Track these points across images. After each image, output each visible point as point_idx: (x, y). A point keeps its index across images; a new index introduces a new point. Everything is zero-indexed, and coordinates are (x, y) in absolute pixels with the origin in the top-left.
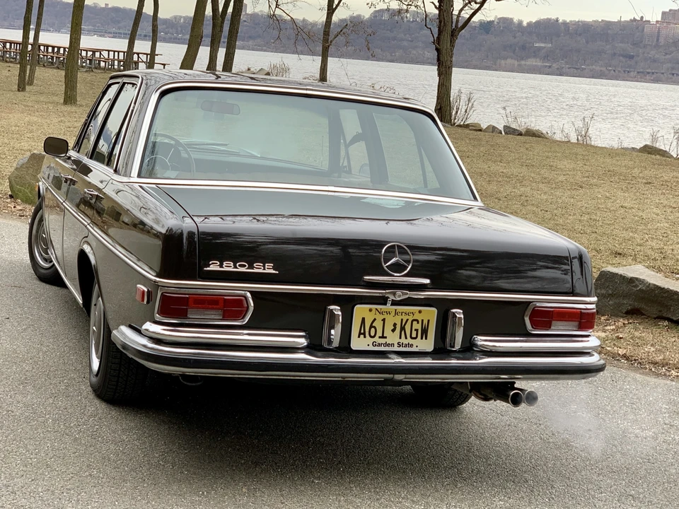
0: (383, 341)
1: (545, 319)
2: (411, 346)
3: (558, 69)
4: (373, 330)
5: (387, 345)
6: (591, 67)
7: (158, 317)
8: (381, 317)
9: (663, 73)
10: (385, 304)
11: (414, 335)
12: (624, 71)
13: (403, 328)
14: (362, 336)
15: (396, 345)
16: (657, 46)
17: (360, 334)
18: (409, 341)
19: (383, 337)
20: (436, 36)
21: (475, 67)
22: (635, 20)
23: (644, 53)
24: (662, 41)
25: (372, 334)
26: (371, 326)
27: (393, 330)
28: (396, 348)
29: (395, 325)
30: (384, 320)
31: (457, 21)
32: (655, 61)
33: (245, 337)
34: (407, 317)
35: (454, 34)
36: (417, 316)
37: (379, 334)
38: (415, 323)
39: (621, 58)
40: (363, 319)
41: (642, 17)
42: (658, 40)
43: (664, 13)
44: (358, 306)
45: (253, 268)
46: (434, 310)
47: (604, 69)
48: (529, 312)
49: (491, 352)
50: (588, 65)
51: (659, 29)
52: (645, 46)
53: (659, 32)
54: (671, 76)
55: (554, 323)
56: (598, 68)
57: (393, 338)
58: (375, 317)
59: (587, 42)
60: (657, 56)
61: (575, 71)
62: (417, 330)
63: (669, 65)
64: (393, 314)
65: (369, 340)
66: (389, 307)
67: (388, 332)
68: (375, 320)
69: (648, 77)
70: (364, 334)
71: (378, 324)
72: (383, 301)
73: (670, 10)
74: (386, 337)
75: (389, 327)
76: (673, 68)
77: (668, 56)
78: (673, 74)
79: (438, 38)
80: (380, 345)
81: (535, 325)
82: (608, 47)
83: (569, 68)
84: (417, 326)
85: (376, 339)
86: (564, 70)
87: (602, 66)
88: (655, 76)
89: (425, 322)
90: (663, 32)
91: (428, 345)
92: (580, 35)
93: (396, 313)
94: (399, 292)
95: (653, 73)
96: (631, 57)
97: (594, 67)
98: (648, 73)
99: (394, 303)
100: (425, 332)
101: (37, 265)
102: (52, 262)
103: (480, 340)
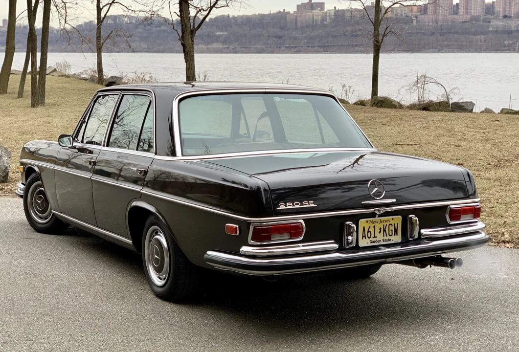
0: (375, 239)
1: (456, 214)
2: (390, 240)
3: (233, 49)
4: (369, 233)
5: (377, 241)
6: (255, 46)
7: (252, 242)
8: (373, 225)
9: (302, 47)
10: (375, 217)
11: (391, 234)
12: (277, 47)
13: (384, 230)
14: (364, 238)
15: (382, 241)
16: (296, 29)
17: (363, 237)
18: (389, 237)
19: (375, 237)
20: (181, 35)
22: (280, 12)
23: (288, 34)
24: (299, 24)
25: (369, 236)
26: (368, 231)
27: (380, 232)
28: (382, 243)
29: (380, 229)
30: (374, 227)
31: (194, 24)
32: (296, 39)
33: (301, 248)
34: (386, 223)
35: (193, 33)
36: (392, 222)
37: (373, 235)
38: (390, 226)
39: (274, 38)
40: (364, 227)
41: (284, 10)
42: (296, 25)
43: (298, 6)
44: (361, 220)
45: (303, 205)
46: (400, 217)
47: (263, 47)
48: (448, 211)
49: (432, 238)
50: (253, 45)
51: (296, 17)
52: (288, 29)
53: (296, 19)
54: (307, 48)
55: (461, 216)
56: (259, 46)
57: (380, 237)
58: (370, 225)
59: (250, 30)
60: (297, 35)
61: (245, 49)
62: (392, 230)
63: (305, 41)
64: (379, 222)
65: (368, 240)
66: (377, 219)
67: (377, 234)
68: (370, 227)
69: (293, 50)
70: (365, 237)
71: (372, 230)
72: (373, 215)
73: (302, 4)
74: (376, 237)
75: (377, 230)
76: (308, 43)
77: (304, 35)
78: (309, 47)
79: (182, 36)
80: (373, 242)
81: (452, 219)
82: (264, 31)
83: (241, 48)
84: (392, 228)
85: (372, 239)
86: (237, 49)
87: (262, 45)
88: (297, 48)
89: (396, 225)
90: (299, 19)
91: (398, 238)
92: (245, 25)
93: (381, 222)
94: (382, 209)
95: (296, 47)
96: (280, 37)
97: (257, 46)
98: (293, 47)
99: (380, 216)
100: (396, 231)
101: (34, 222)
102: (47, 218)
103: (425, 232)
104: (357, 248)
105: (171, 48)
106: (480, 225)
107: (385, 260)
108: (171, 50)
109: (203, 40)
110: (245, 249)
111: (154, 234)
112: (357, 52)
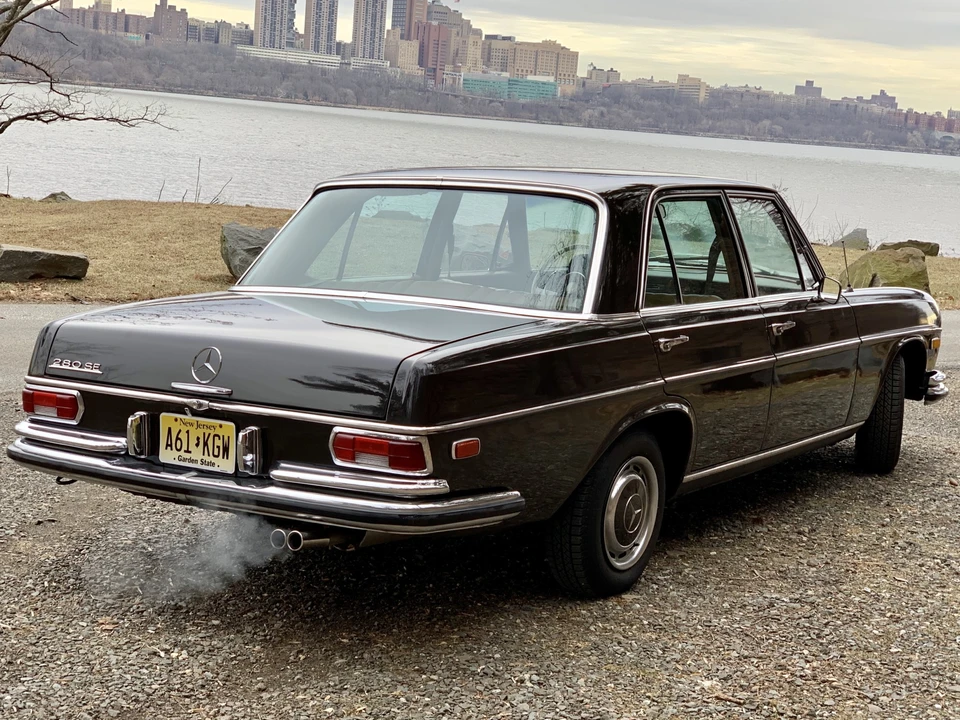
0: (187, 456)
2: (213, 464)
4: (179, 442)
5: (191, 461)
8: (184, 429)
10: (188, 414)
11: (216, 453)
13: (206, 444)
14: (169, 448)
15: (199, 462)
17: (167, 445)
18: (211, 459)
19: (188, 451)
25: (179, 447)
26: (178, 438)
27: (197, 445)
28: (198, 466)
29: (198, 439)
30: (188, 432)
34: (207, 432)
36: (218, 431)
37: (185, 448)
38: (216, 438)
40: (170, 429)
44: (163, 414)
45: (84, 367)
46: (232, 425)
48: (332, 437)
55: (357, 454)
57: (197, 453)
58: (180, 428)
62: (218, 447)
64: (195, 426)
65: (176, 454)
66: (192, 418)
67: (192, 447)
68: (180, 431)
70: (171, 446)
71: (183, 436)
72: (186, 409)
74: (190, 452)
75: (193, 442)
80: (185, 460)
81: (340, 455)
84: (219, 443)
85: (182, 453)
89: (226, 439)
91: (229, 465)
93: (198, 426)
94: (203, 402)
100: (226, 450)
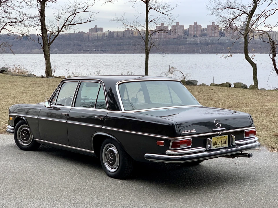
0: (218, 146)
1: (247, 134)
2: (224, 146)
3: (55, 51)
5: (219, 147)
6: (67, 50)
7: (171, 148)
8: (217, 140)
9: (92, 50)
10: (218, 136)
11: (224, 143)
12: (79, 51)
13: (222, 142)
16: (89, 41)
18: (223, 145)
19: (218, 145)
21: (24, 53)
22: (80, 32)
23: (84, 44)
24: (90, 39)
26: (216, 142)
27: (220, 143)
28: (221, 147)
29: (220, 141)
32: (88, 46)
34: (222, 139)
35: (49, 45)
36: (224, 138)
37: (217, 144)
39: (77, 46)
40: (214, 141)
41: (82, 31)
42: (89, 39)
43: (89, 29)
44: (213, 137)
45: (191, 131)
46: (227, 136)
47: (71, 50)
48: (244, 133)
49: (240, 144)
50: (66, 49)
51: (89, 35)
52: (85, 41)
53: (89, 36)
54: (95, 51)
55: (250, 135)
56: (69, 50)
57: (220, 145)
59: (64, 41)
60: (89, 44)
61: (61, 52)
63: (94, 47)
65: (216, 146)
66: (219, 137)
69: (87, 52)
70: (214, 145)
71: (217, 142)
72: (217, 135)
73: (91, 28)
76: (95, 49)
77: (93, 44)
78: (96, 50)
80: (218, 147)
81: (246, 136)
82: (72, 42)
83: (59, 51)
84: (224, 141)
86: (57, 52)
87: (70, 49)
88: (89, 52)
89: (226, 139)
90: (90, 36)
91: (226, 145)
92: (61, 39)
94: (221, 132)
95: (89, 50)
96: (80, 45)
97: (68, 50)
98: (87, 51)
99: (220, 135)
100: (226, 142)
101: (21, 145)
102: (28, 143)
103: (237, 142)
104: (212, 150)
105: (20, 51)
106: (256, 138)
107: (223, 155)
108: (20, 52)
109: (38, 47)
110: (168, 152)
111: (108, 148)
112: (121, 53)
